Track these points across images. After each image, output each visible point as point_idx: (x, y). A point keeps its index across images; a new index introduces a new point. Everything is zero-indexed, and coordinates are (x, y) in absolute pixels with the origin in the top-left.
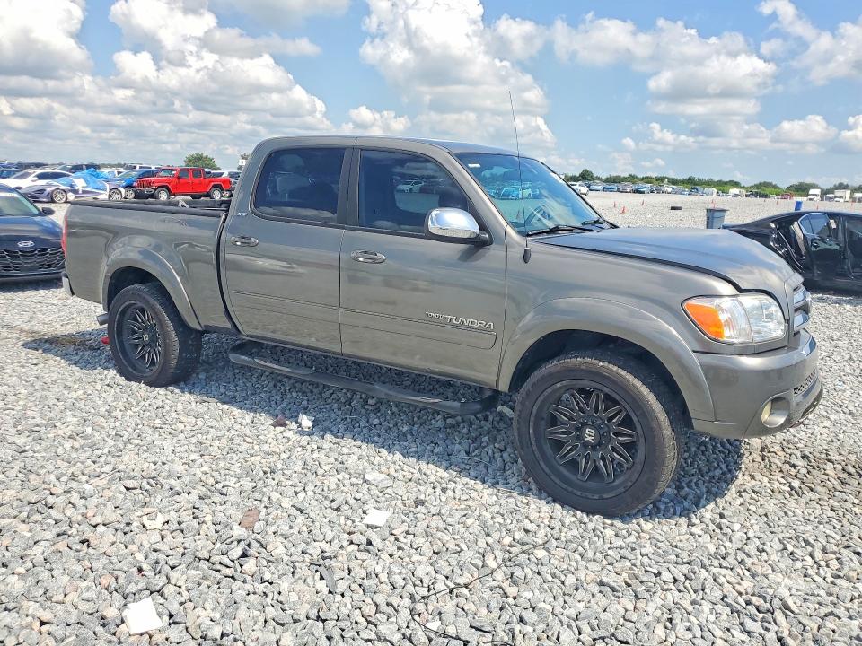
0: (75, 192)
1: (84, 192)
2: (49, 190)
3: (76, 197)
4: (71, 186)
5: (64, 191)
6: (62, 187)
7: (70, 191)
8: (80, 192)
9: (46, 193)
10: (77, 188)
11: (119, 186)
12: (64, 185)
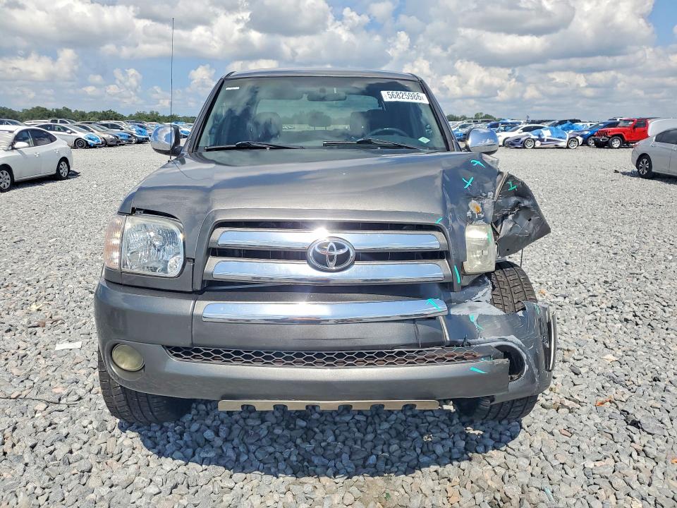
0: (542, 140)
1: (548, 140)
2: (523, 139)
3: (542, 144)
4: (539, 136)
5: (533, 139)
6: (533, 137)
7: (538, 139)
8: (545, 140)
9: (520, 141)
10: (543, 137)
11: (578, 135)
12: (534, 135)
